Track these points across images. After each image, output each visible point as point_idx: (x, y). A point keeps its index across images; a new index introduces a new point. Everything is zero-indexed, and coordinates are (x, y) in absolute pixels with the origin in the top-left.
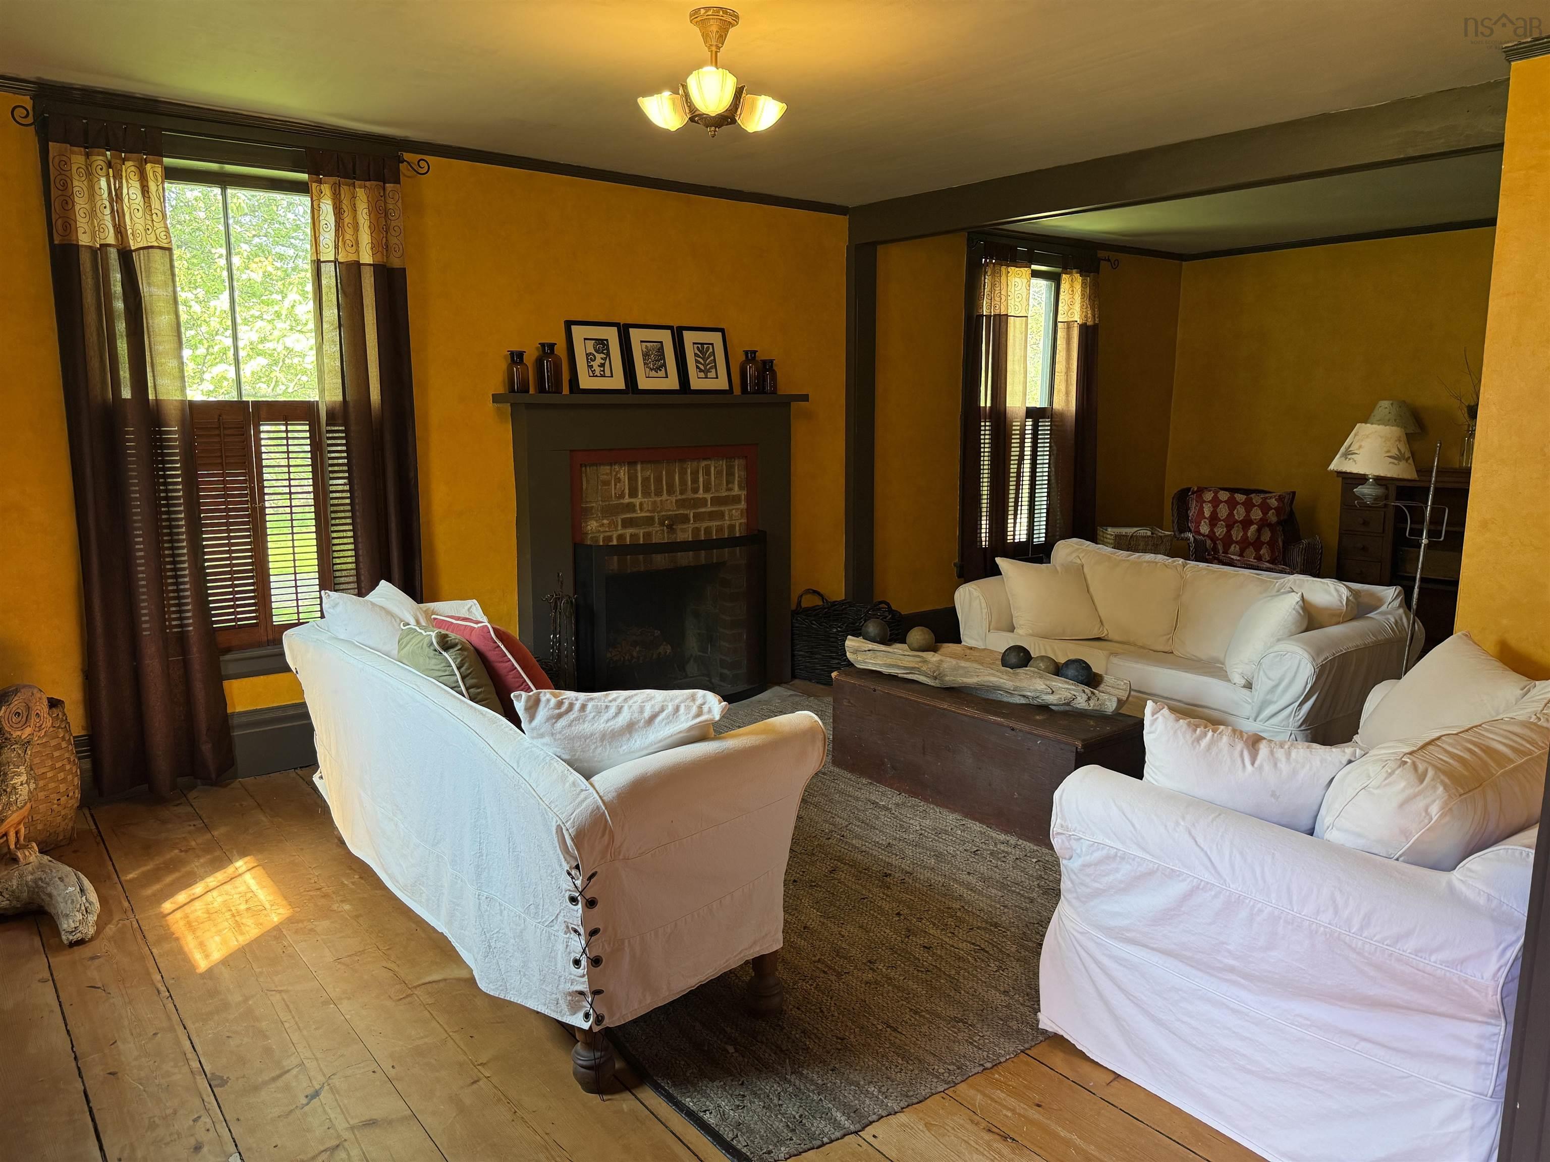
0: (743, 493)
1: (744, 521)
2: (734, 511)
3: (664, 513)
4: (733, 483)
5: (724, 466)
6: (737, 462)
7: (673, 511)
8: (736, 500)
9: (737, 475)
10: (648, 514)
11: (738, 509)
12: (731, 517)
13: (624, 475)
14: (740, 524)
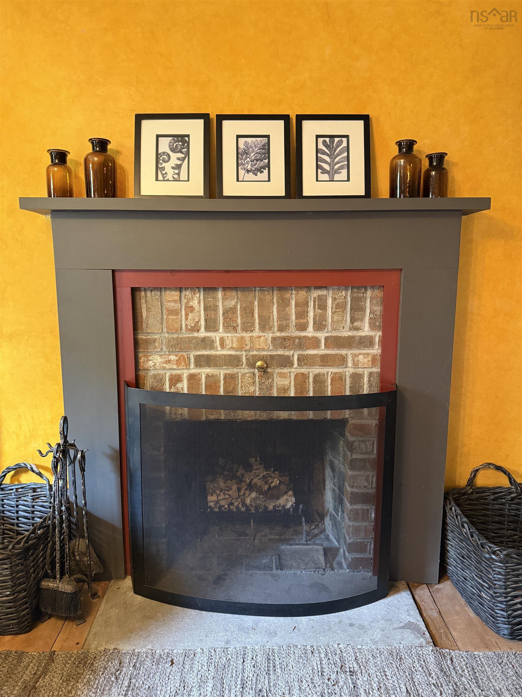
0: (377, 335)
1: (376, 370)
2: (361, 357)
3: (255, 353)
4: (362, 320)
5: (349, 298)
6: (369, 293)
7: (268, 350)
8: (366, 342)
9: (368, 311)
10: (233, 353)
11: (368, 354)
12: (356, 364)
13: (199, 302)
14: (371, 374)
